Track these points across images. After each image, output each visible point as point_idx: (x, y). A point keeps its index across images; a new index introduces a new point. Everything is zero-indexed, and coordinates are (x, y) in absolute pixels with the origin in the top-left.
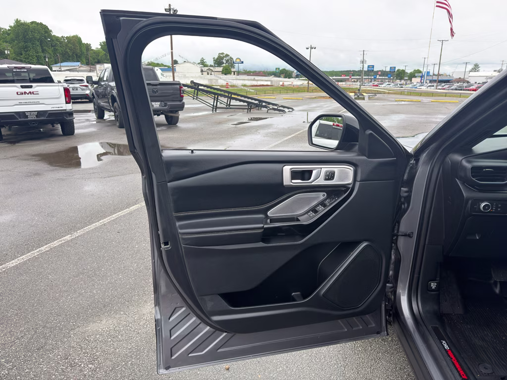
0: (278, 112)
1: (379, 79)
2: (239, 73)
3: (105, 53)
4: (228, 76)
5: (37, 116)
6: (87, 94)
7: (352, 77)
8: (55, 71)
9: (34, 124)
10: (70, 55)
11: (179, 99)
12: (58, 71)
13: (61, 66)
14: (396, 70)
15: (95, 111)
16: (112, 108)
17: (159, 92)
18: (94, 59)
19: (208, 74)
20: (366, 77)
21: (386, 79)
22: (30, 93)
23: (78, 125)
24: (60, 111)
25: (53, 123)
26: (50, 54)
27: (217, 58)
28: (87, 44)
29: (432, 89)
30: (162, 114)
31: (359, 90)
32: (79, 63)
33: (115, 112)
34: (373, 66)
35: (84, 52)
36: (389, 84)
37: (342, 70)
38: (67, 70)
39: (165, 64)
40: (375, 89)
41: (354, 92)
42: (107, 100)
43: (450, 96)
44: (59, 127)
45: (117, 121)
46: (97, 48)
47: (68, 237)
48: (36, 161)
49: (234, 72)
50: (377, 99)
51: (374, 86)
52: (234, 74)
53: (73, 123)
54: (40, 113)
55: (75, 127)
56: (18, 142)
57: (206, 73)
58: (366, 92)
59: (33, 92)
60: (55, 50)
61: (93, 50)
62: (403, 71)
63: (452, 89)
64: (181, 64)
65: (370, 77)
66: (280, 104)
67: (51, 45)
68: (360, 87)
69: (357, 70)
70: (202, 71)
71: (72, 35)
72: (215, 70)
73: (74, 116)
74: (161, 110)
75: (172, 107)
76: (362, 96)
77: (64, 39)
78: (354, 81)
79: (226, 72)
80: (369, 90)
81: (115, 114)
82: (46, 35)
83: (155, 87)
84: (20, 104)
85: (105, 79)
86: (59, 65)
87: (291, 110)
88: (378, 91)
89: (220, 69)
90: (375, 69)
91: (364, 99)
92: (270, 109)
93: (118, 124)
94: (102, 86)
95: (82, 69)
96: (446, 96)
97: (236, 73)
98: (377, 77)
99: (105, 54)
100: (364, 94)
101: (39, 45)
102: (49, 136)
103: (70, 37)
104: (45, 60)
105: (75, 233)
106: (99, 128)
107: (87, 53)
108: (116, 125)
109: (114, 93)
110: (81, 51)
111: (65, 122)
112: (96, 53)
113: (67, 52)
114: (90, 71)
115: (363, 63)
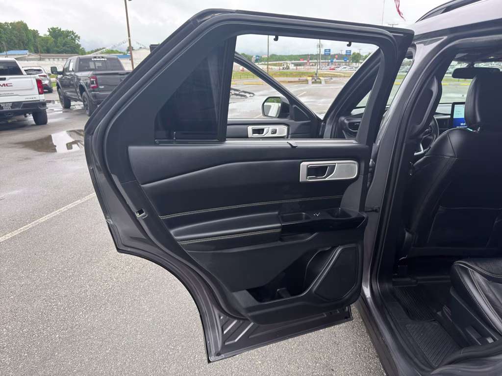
0: (240, 97)
1: (335, 62)
3: (54, 40)
5: (12, 107)
6: (46, 85)
7: (310, 61)
9: (9, 114)
10: (16, 42)
13: (7, 55)
14: (352, 53)
15: (61, 100)
16: (80, 98)
18: (43, 46)
20: (323, 61)
21: (343, 62)
22: (4, 85)
23: (51, 114)
24: (34, 102)
25: (24, 113)
28: (34, 30)
31: (316, 74)
32: (26, 52)
33: (84, 102)
34: (330, 50)
35: (31, 40)
36: (345, 68)
37: (301, 54)
39: (119, 51)
40: (332, 72)
41: (312, 76)
42: (74, 90)
44: (30, 118)
45: (87, 109)
46: (45, 35)
47: (79, 201)
48: (20, 148)
50: (334, 83)
51: (330, 69)
53: (46, 113)
54: (14, 104)
55: (48, 117)
58: (323, 76)
59: (7, 84)
61: (40, 37)
62: (359, 54)
64: (137, 50)
65: (327, 61)
66: (242, 90)
68: (317, 71)
69: (315, 54)
71: (16, 21)
73: (47, 106)
76: (319, 80)
77: (8, 26)
78: (313, 65)
80: (326, 74)
81: (84, 104)
83: (122, 76)
85: (70, 69)
86: (5, 53)
87: (252, 95)
88: (334, 74)
90: (332, 53)
91: (320, 83)
92: (233, 94)
93: (88, 113)
94: (67, 76)
95: (31, 57)
98: (334, 61)
99: (55, 41)
100: (321, 78)
102: (22, 126)
103: (14, 23)
105: (84, 199)
106: (67, 117)
107: (35, 40)
108: (85, 114)
109: (82, 82)
110: (28, 39)
111: (38, 112)
112: (45, 40)
113: (13, 39)
114: (40, 59)
115: (320, 47)
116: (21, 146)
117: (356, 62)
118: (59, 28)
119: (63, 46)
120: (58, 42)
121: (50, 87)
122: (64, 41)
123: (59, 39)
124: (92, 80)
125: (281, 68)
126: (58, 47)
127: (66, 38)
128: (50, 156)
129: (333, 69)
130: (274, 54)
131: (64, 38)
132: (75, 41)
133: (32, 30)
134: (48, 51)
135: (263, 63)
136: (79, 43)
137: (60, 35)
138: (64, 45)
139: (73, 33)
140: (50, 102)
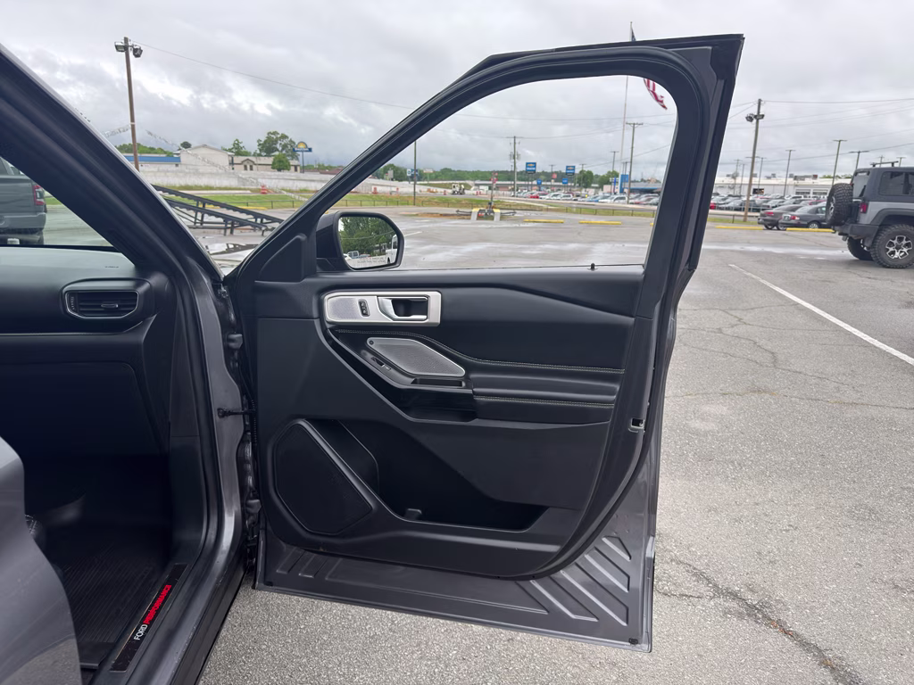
2: (304, 169)
4: (284, 174)
7: (499, 182)
14: (578, 171)
19: (246, 168)
20: (521, 183)
27: (265, 142)
29: (621, 204)
34: (535, 164)
36: (557, 195)
43: (640, 215)
49: (296, 167)
51: (531, 197)
52: (296, 170)
57: (242, 167)
62: (590, 173)
63: (651, 204)
70: (232, 163)
72: (259, 162)
76: (490, 214)
79: (280, 165)
80: (518, 205)
89: (270, 160)
90: (539, 170)
91: (492, 218)
96: (632, 215)
97: (298, 168)
115: (514, 158)
117: (586, 187)
125: (450, 191)
129: (534, 197)
130: (448, 167)
135: (426, 182)
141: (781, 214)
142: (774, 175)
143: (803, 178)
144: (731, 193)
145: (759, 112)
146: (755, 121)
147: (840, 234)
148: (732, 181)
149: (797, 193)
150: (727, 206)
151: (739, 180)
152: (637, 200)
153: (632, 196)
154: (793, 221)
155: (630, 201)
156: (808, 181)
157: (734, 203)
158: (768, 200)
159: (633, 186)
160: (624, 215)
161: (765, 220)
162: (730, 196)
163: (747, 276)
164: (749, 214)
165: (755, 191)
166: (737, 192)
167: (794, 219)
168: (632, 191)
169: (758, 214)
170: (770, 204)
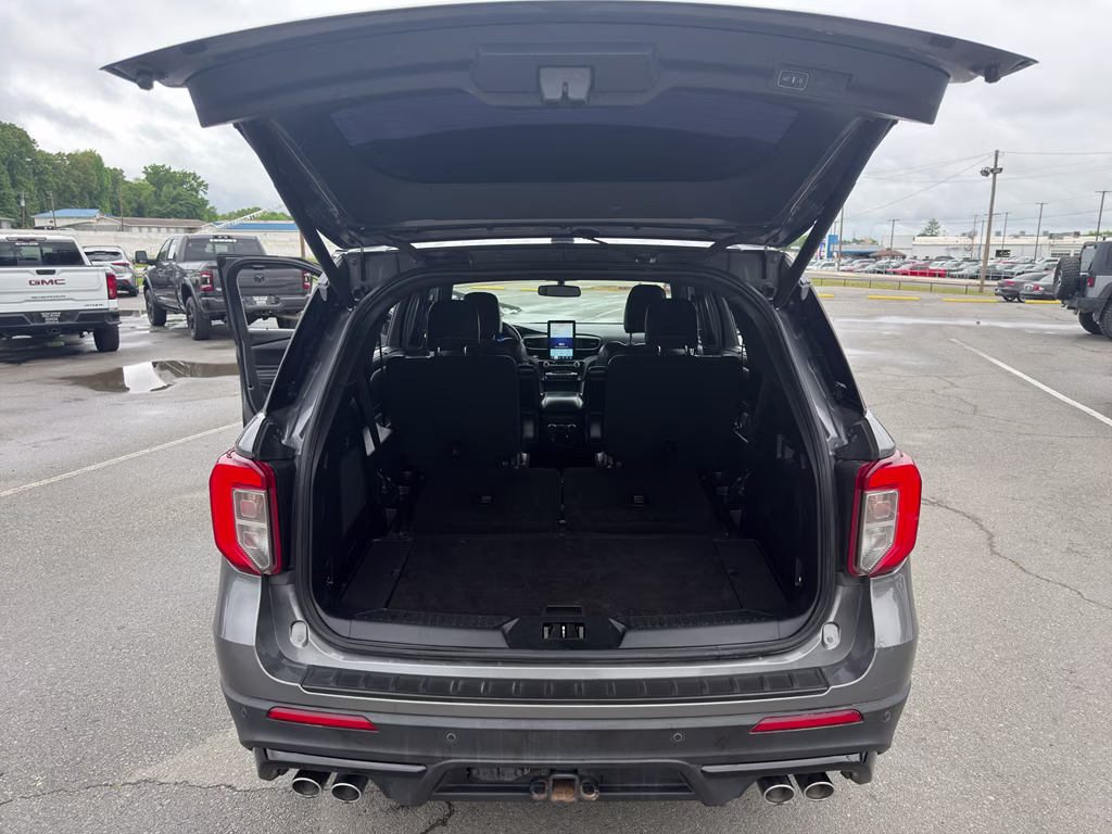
3: (154, 189)
5: (60, 319)
6: (126, 281)
8: (42, 228)
9: (54, 332)
10: (76, 193)
11: (301, 291)
12: (48, 229)
13: (54, 218)
15: (149, 310)
16: (183, 307)
17: (267, 279)
18: (129, 203)
22: (51, 281)
23: (126, 335)
24: (99, 312)
25: (79, 330)
26: (30, 191)
28: (115, 169)
30: (272, 316)
32: (95, 212)
33: (188, 314)
35: (107, 188)
38: (68, 226)
42: (173, 293)
43: (853, 285)
44: (89, 340)
45: (193, 328)
46: (137, 179)
48: (68, 385)
53: (118, 331)
54: (65, 315)
55: (120, 339)
56: (25, 361)
59: (56, 281)
60: (41, 184)
61: (127, 182)
63: (866, 272)
67: (34, 172)
71: (82, 150)
74: (268, 310)
75: (288, 303)
77: (62, 159)
81: (188, 317)
82: (24, 150)
83: (259, 272)
84: (34, 299)
85: (171, 256)
86: (50, 213)
93: (193, 334)
94: (164, 267)
95: (102, 223)
99: (155, 193)
101: (6, 173)
102: (73, 352)
103: (76, 154)
104: (19, 203)
106: (156, 340)
107: (115, 188)
108: (188, 335)
109: (188, 280)
110: (101, 186)
111: (104, 329)
112: (135, 189)
113: (69, 187)
114: (122, 229)
116: (70, 382)
118: (167, 167)
119: (172, 203)
120: (163, 194)
121: (133, 285)
122: (175, 193)
123: (164, 188)
124: (204, 276)
126: (162, 204)
127: (179, 187)
128: (115, 397)
131: (174, 188)
132: (197, 192)
133: (112, 168)
134: (140, 211)
136: (206, 197)
137: (168, 181)
138: (175, 200)
139: (195, 177)
140: (129, 313)
141: (1023, 283)
142: (1023, 233)
143: (1060, 236)
144: (968, 255)
145: (996, 166)
146: (991, 175)
147: (1069, 308)
148: (969, 241)
149: (1053, 255)
150: (960, 273)
151: (977, 240)
152: (849, 267)
153: (843, 261)
154: (1036, 292)
155: (842, 268)
156: (1068, 240)
157: (969, 269)
158: (1014, 264)
159: (845, 248)
160: (834, 284)
161: (1003, 291)
162: (967, 260)
163: (966, 350)
164: (986, 282)
165: (998, 253)
166: (975, 255)
167: (1037, 289)
168: (843, 255)
169: (996, 283)
170: (1016, 269)
